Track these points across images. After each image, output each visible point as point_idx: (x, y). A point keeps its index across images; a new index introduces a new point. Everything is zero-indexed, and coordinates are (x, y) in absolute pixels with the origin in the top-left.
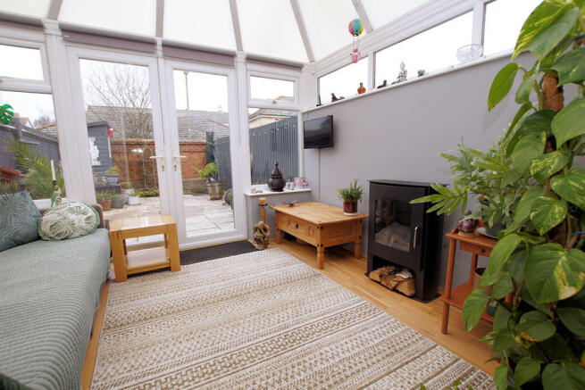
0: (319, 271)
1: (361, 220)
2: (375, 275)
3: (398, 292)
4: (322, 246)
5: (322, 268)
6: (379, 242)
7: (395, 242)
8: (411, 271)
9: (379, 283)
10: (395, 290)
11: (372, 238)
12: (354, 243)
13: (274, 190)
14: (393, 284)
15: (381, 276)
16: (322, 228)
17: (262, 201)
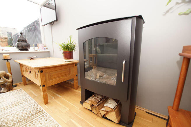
0: (44, 107)
1: (76, 64)
2: (88, 104)
3: (106, 118)
4: (44, 86)
5: (46, 103)
6: (89, 78)
7: (100, 76)
8: (117, 101)
9: (91, 111)
10: (104, 117)
11: (83, 75)
12: (72, 80)
13: (21, 50)
14: (103, 113)
15: (92, 106)
16: (42, 72)
17: (5, 57)
